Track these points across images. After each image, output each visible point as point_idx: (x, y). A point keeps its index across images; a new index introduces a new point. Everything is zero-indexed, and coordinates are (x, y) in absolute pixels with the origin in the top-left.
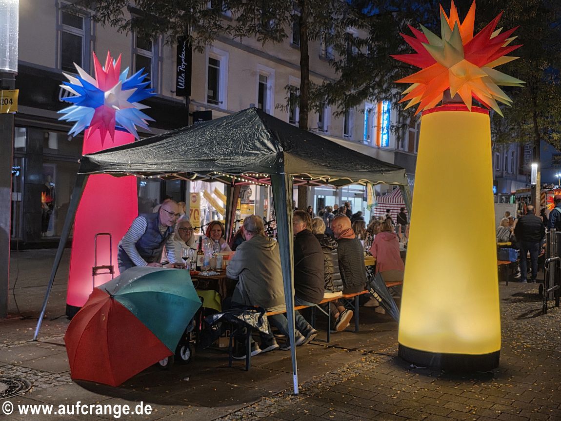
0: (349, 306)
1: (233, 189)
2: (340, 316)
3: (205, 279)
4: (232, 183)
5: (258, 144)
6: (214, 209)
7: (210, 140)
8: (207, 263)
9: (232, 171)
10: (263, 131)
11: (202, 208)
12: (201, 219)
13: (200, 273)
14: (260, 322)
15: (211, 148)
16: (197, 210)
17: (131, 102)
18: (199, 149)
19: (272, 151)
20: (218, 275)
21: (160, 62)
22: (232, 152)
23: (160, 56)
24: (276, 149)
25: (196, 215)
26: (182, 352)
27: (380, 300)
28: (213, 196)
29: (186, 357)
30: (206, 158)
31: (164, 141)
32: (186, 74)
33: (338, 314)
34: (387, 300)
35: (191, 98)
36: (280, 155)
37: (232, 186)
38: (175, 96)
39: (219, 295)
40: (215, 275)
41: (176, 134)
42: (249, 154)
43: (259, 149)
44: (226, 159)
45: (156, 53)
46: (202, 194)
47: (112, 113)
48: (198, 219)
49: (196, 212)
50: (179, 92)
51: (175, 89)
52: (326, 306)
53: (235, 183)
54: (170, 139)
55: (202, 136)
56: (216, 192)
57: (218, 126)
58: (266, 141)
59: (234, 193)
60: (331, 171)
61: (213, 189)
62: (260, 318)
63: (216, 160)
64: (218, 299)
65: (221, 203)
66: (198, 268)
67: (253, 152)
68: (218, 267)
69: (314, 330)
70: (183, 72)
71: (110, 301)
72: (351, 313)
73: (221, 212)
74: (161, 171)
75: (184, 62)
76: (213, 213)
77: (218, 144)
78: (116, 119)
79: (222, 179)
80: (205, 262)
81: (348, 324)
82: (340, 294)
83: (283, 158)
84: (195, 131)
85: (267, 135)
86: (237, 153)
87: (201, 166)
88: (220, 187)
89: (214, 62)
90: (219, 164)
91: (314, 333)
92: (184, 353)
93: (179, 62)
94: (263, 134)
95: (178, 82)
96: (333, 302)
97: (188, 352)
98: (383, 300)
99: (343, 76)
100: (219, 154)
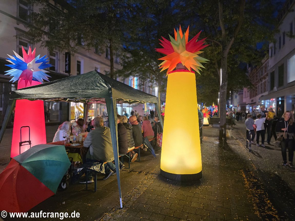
0: (136, 151)
1: (86, 105)
2: (133, 156)
3: (74, 148)
4: (86, 103)
5: (98, 85)
6: (80, 112)
7: (75, 83)
8: (75, 139)
9: (86, 97)
10: (101, 79)
11: (75, 111)
12: (75, 115)
13: (71, 144)
14: (101, 169)
15: (76, 87)
16: (74, 113)
17: (41, 69)
18: (70, 87)
19: (106, 87)
20: (80, 145)
21: (59, 61)
22: (86, 88)
23: (59, 58)
24: (107, 86)
25: (73, 114)
26: (62, 185)
27: (148, 148)
28: (80, 107)
29: (64, 187)
30: (73, 91)
31: (53, 84)
32: (69, 65)
33: (132, 155)
34: (150, 148)
35: (71, 74)
36: (110, 89)
37: (86, 104)
38: (65, 73)
39: (81, 156)
40: (79, 146)
41: (59, 81)
42: (94, 89)
43: (99, 87)
44: (83, 92)
45: (57, 58)
46: (75, 107)
47: (31, 73)
48: (74, 115)
49: (73, 113)
50: (66, 72)
51: (64, 71)
52: (128, 154)
53: (87, 102)
54: (56, 83)
55: (72, 82)
56: (81, 106)
57: (79, 78)
58: (102, 83)
59: (87, 107)
60: (132, 97)
61: (79, 105)
62: (101, 166)
63: (78, 92)
64: (80, 157)
65: (82, 110)
66: (71, 142)
67: (96, 88)
68: (80, 140)
69: (124, 165)
70: (67, 65)
71: (19, 166)
72: (137, 154)
73: (82, 113)
74: (51, 97)
75: (68, 61)
76: (80, 113)
77: (79, 85)
78: (33, 76)
79: (82, 101)
80: (74, 138)
81: (136, 159)
82: (134, 148)
83: (111, 90)
84: (68, 80)
85: (103, 81)
86: (88, 89)
87: (71, 95)
88: (82, 104)
89: (79, 62)
90: (79, 94)
91: (124, 166)
92: (63, 185)
93: (66, 61)
94: (101, 80)
95: (65, 68)
96: (131, 151)
97: (65, 184)
98: (149, 147)
99: (123, 68)
100: (79, 89)
